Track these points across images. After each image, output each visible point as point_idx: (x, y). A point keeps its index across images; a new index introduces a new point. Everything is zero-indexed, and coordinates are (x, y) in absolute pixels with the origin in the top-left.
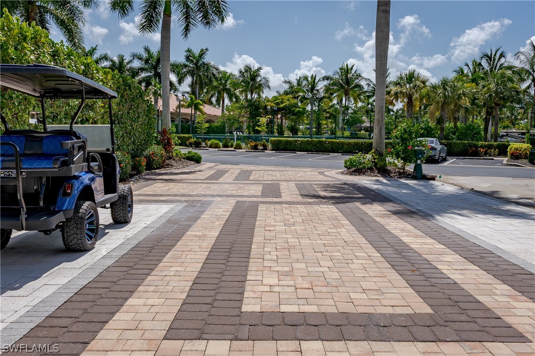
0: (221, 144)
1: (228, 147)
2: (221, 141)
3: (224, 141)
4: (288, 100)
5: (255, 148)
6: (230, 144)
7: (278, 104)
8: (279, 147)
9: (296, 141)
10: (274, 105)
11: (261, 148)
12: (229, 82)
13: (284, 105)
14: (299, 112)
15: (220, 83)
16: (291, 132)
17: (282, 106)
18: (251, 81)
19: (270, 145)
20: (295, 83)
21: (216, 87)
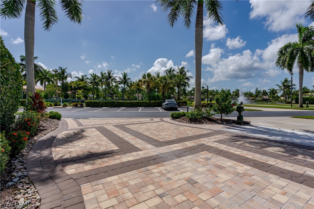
0: (53, 104)
1: (57, 106)
2: (53, 103)
3: (55, 102)
4: (83, 84)
5: (76, 106)
6: (58, 104)
7: (77, 85)
8: (89, 105)
9: (100, 102)
10: (76, 86)
11: (79, 105)
12: (48, 75)
13: (81, 86)
14: (88, 89)
15: (43, 75)
16: (85, 98)
17: (80, 86)
18: (62, 75)
19: (84, 104)
20: (81, 77)
21: (41, 76)
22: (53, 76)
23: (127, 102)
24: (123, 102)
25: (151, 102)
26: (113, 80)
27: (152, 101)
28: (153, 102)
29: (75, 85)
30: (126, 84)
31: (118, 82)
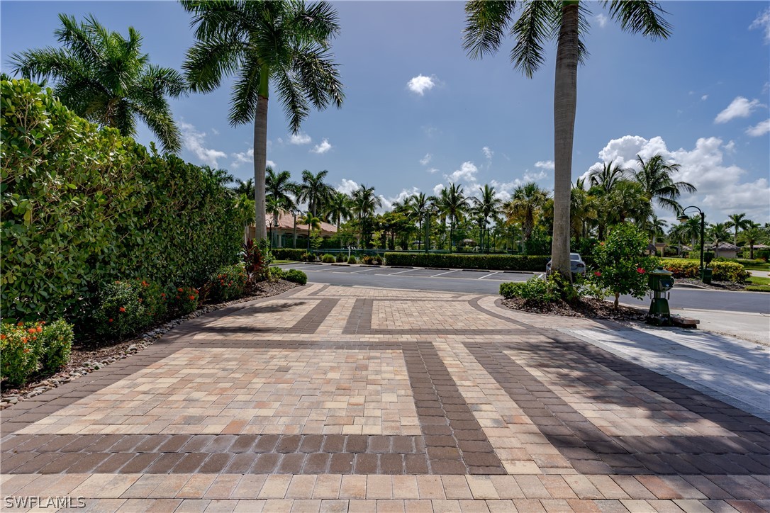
1: (342, 261)
2: (335, 256)
3: (338, 255)
4: (399, 217)
5: (369, 262)
6: (344, 258)
7: (389, 221)
8: (395, 262)
9: (412, 255)
10: (386, 222)
11: (376, 262)
12: (343, 202)
13: (395, 221)
14: (409, 227)
15: (336, 203)
16: (402, 247)
17: (393, 222)
18: (364, 200)
19: (384, 260)
20: (402, 204)
21: (332, 206)
22: (350, 203)
23: (469, 258)
24: (460, 257)
25: (526, 258)
26: (463, 206)
27: (529, 257)
28: (535, 258)
29: (384, 221)
30: (490, 214)
31: (472, 209)
